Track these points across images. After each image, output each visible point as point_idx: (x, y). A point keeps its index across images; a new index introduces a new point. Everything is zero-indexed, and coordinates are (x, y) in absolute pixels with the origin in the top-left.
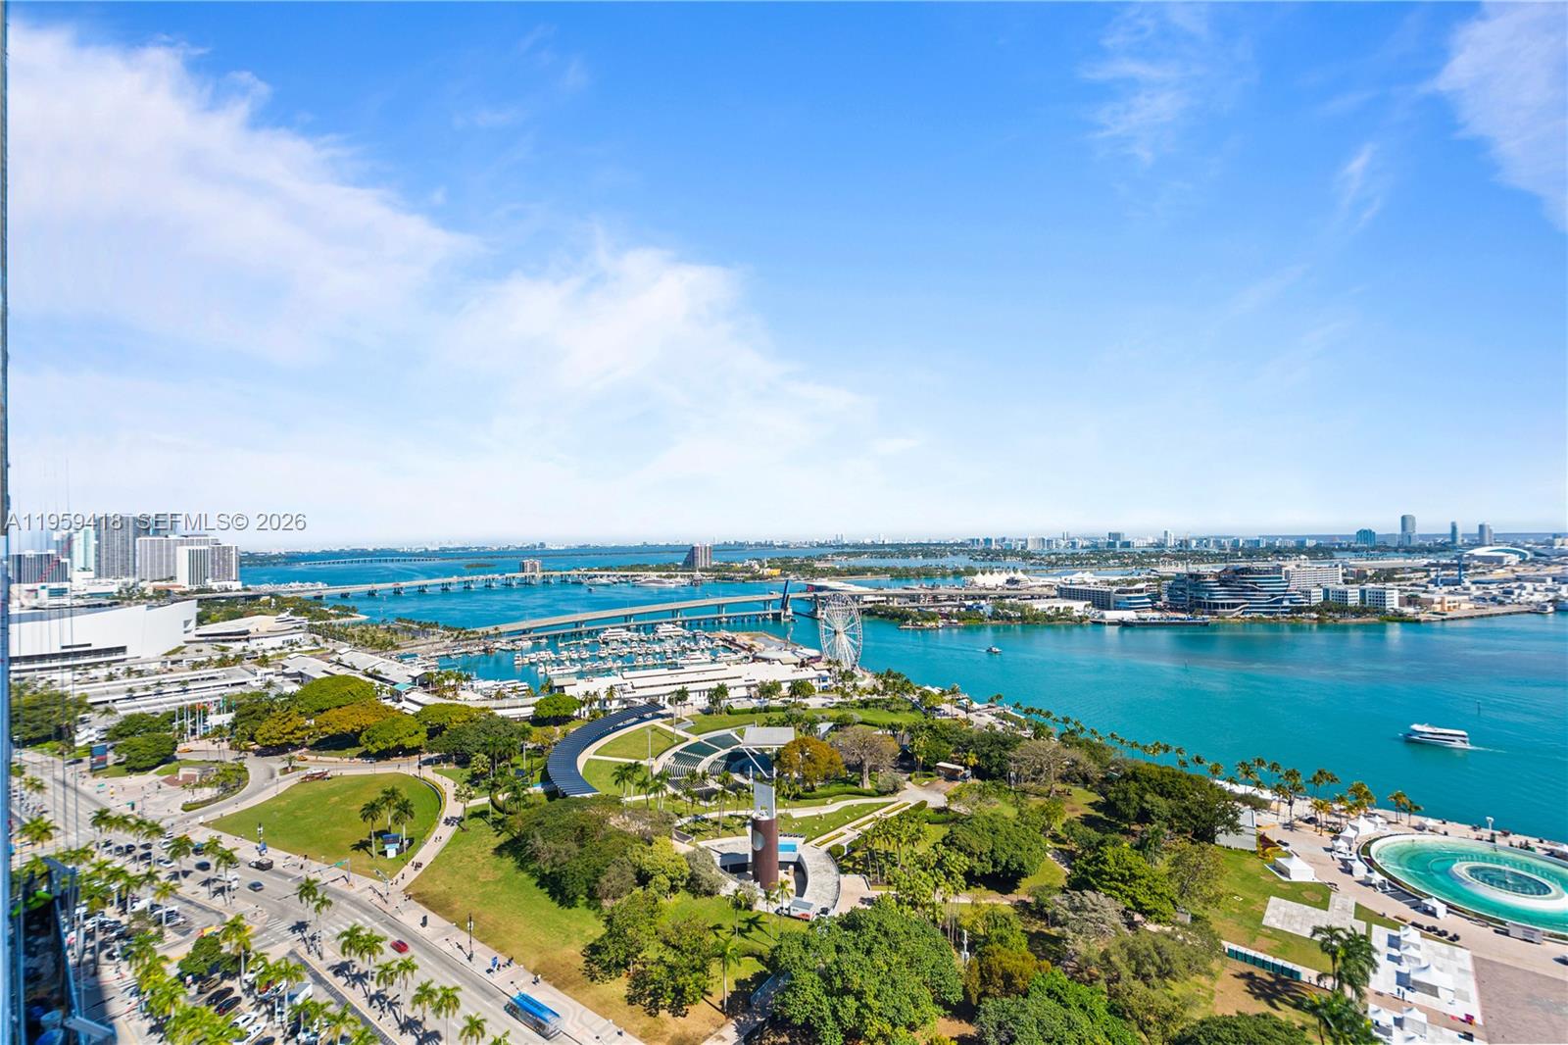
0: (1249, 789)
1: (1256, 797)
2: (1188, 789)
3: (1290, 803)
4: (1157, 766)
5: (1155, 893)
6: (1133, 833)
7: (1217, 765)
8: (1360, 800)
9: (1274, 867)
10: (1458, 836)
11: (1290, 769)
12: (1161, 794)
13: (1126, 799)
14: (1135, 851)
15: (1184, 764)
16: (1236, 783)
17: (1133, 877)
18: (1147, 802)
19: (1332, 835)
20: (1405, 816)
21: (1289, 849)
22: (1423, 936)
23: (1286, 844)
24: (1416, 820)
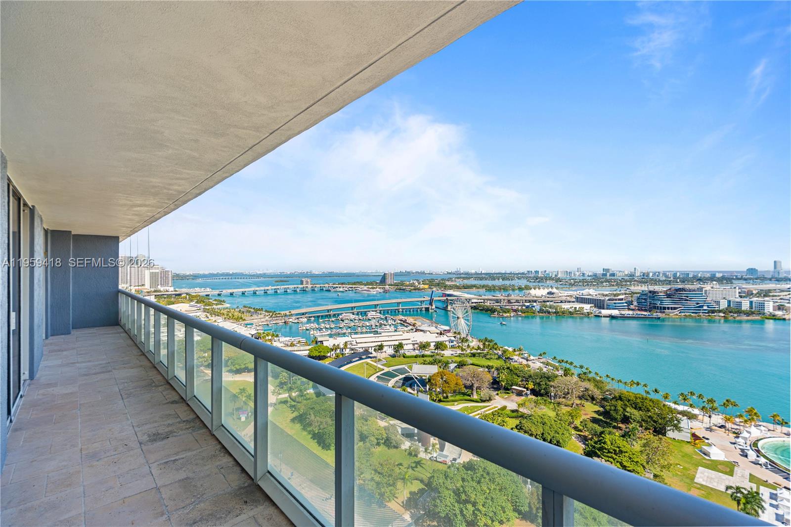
0: (686, 408)
1: (689, 413)
2: (651, 406)
3: (710, 417)
4: (633, 393)
5: (633, 461)
6: (620, 428)
7: (667, 394)
8: (752, 417)
9: (701, 451)
11: (709, 398)
12: (635, 408)
13: (616, 410)
14: (622, 438)
15: (648, 393)
16: (678, 404)
17: (621, 452)
18: (627, 412)
19: (735, 435)
20: (779, 427)
21: (709, 441)
23: (707, 439)
24: (785, 429)
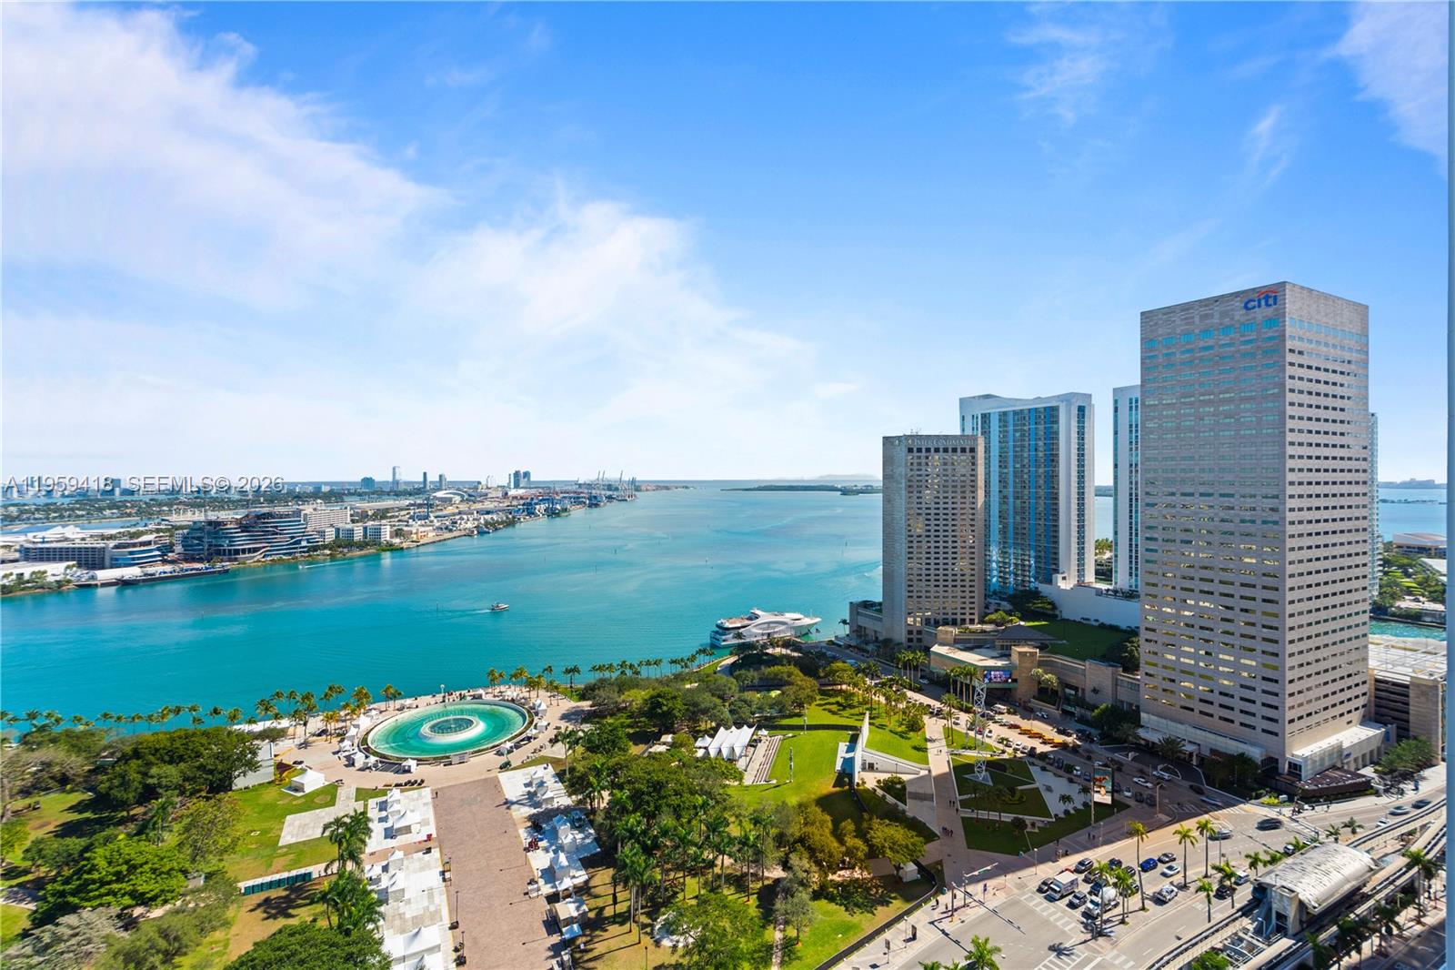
0: (268, 724)
1: (274, 729)
2: (202, 745)
3: (305, 724)
4: (165, 733)
5: (161, 874)
6: (133, 818)
7: (236, 710)
8: (361, 701)
9: (290, 789)
10: (424, 706)
11: (305, 693)
12: (170, 762)
13: (125, 784)
14: (136, 838)
15: (198, 721)
16: (255, 722)
17: (133, 868)
19: (339, 739)
20: (391, 703)
21: (303, 766)
22: (402, 791)
23: (301, 763)
24: (399, 703)
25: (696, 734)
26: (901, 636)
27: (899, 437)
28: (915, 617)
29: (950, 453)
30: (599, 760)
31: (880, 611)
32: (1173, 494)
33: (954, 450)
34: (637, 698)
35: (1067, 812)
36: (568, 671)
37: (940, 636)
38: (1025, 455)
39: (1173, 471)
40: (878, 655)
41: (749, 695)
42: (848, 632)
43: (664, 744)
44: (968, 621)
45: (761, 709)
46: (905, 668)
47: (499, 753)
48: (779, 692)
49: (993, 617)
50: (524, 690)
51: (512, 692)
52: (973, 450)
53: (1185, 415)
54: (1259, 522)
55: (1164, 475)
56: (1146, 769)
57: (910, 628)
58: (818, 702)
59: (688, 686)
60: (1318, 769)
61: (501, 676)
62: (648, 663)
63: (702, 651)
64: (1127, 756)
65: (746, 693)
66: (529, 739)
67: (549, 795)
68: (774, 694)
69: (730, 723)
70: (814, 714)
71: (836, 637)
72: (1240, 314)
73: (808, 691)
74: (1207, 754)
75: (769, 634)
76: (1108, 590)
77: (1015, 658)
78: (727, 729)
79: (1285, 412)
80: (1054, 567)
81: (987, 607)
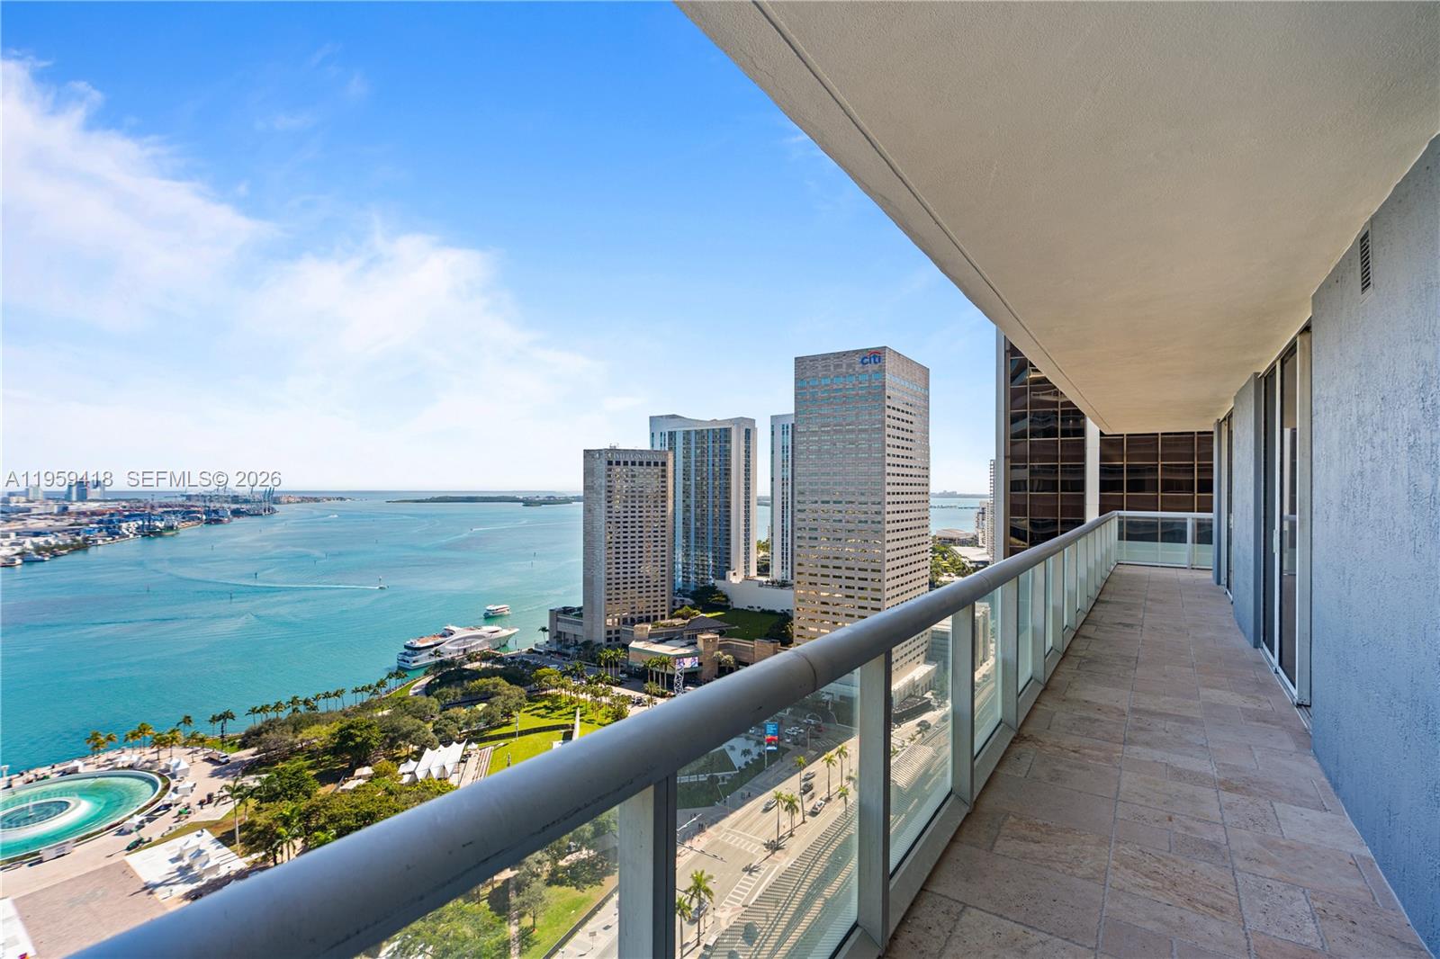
25: (398, 760)
26: (600, 637)
27: (599, 451)
28: (613, 618)
29: (645, 467)
30: (286, 808)
31: (580, 615)
32: (816, 502)
33: (649, 464)
34: (319, 735)
35: (747, 763)
36: (214, 719)
37: (637, 633)
38: (705, 469)
39: (816, 484)
40: (579, 658)
41: (452, 712)
42: (547, 639)
43: (359, 778)
44: (659, 617)
45: (468, 724)
46: (606, 666)
47: (121, 833)
48: (484, 705)
49: (680, 612)
50: (148, 751)
51: (129, 757)
52: (664, 464)
53: (825, 441)
54: (869, 522)
55: (811, 487)
56: (800, 719)
57: (610, 629)
58: (526, 709)
59: (380, 714)
60: (903, 698)
61: (109, 738)
62: (327, 696)
63: (390, 676)
64: (786, 712)
65: (451, 710)
66: (167, 807)
67: (213, 862)
68: (481, 707)
69: (437, 742)
70: (523, 720)
71: (536, 645)
72: (858, 367)
73: (516, 699)
74: (838, 700)
75: (465, 650)
76: (767, 582)
77: (700, 644)
78: (433, 749)
79: (884, 441)
80: (727, 565)
81: (674, 604)
